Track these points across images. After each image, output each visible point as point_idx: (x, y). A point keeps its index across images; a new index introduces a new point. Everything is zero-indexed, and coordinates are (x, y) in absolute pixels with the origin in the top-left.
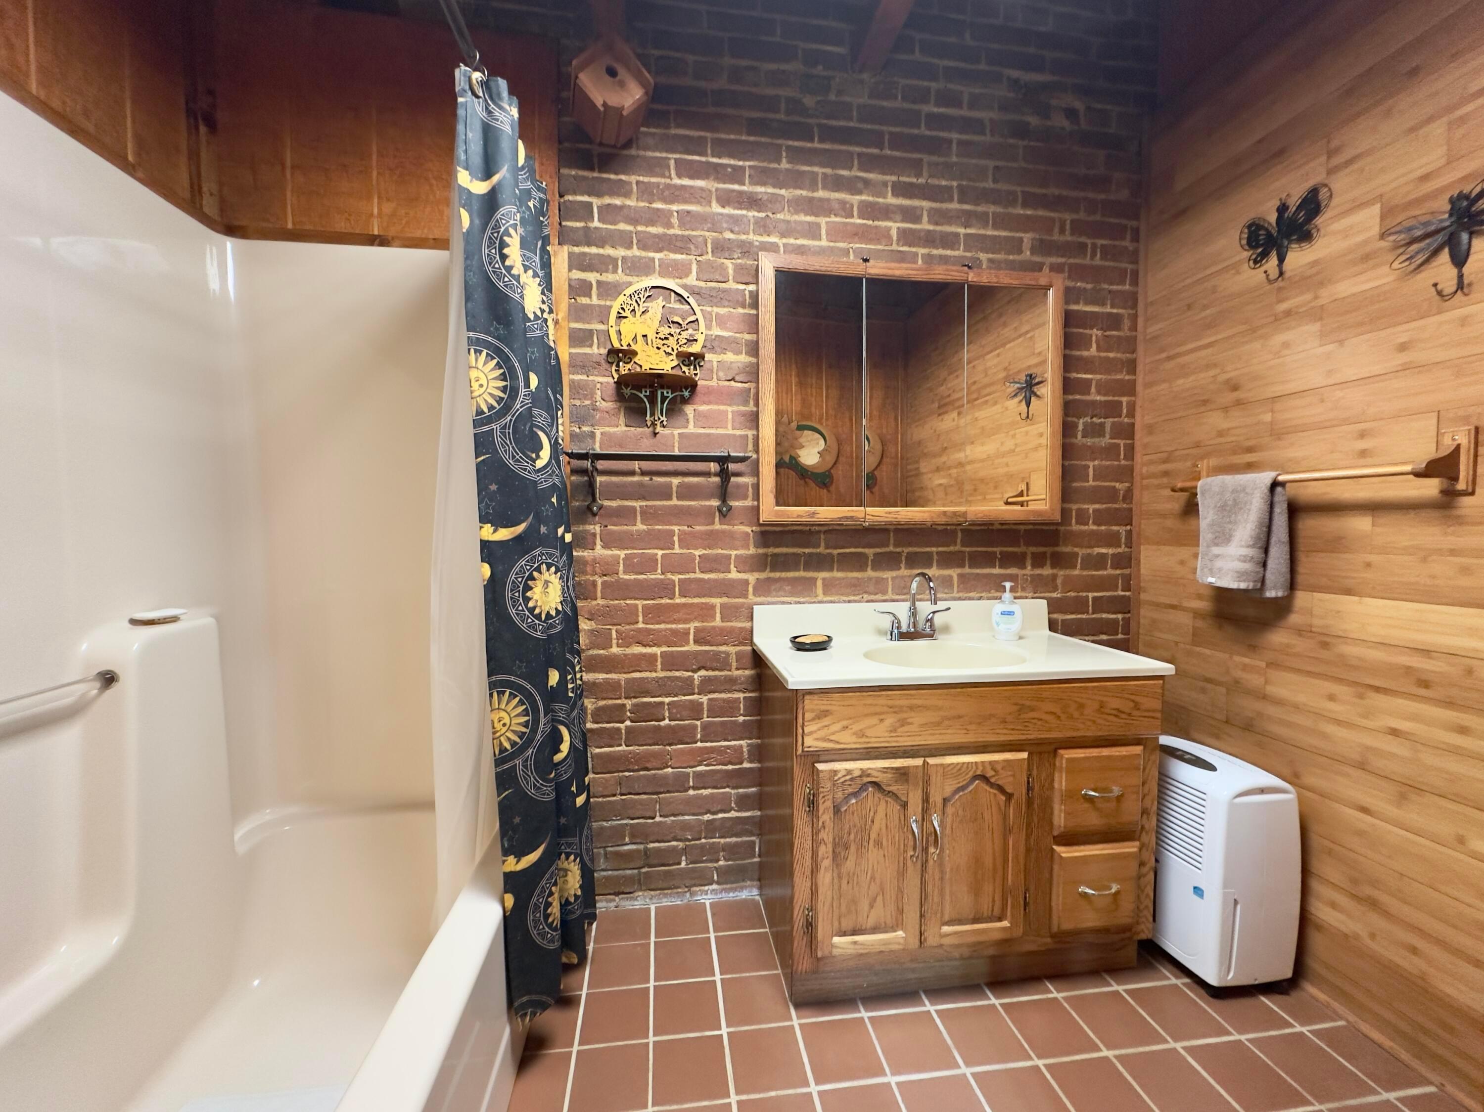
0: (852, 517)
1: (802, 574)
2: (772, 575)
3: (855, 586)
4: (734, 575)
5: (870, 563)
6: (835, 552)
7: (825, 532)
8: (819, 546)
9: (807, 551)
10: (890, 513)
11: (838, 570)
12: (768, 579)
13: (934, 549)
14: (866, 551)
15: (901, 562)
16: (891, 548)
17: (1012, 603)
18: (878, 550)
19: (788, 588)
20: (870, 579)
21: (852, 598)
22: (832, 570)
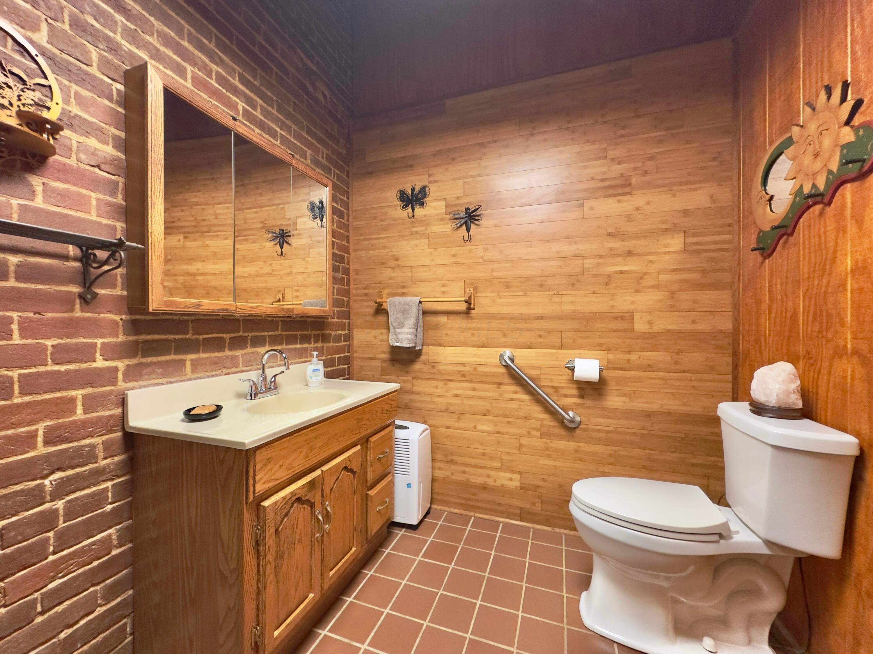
0: (227, 309)
1: (172, 357)
2: (143, 360)
3: (216, 363)
4: (100, 363)
5: (227, 345)
6: (201, 337)
7: (192, 321)
8: (187, 333)
9: (177, 337)
10: (252, 308)
11: (203, 352)
12: (139, 364)
13: (267, 333)
14: (224, 335)
15: (247, 343)
16: (241, 334)
17: (318, 364)
18: (233, 335)
19: (159, 371)
20: (227, 357)
21: (214, 373)
22: (198, 352)
